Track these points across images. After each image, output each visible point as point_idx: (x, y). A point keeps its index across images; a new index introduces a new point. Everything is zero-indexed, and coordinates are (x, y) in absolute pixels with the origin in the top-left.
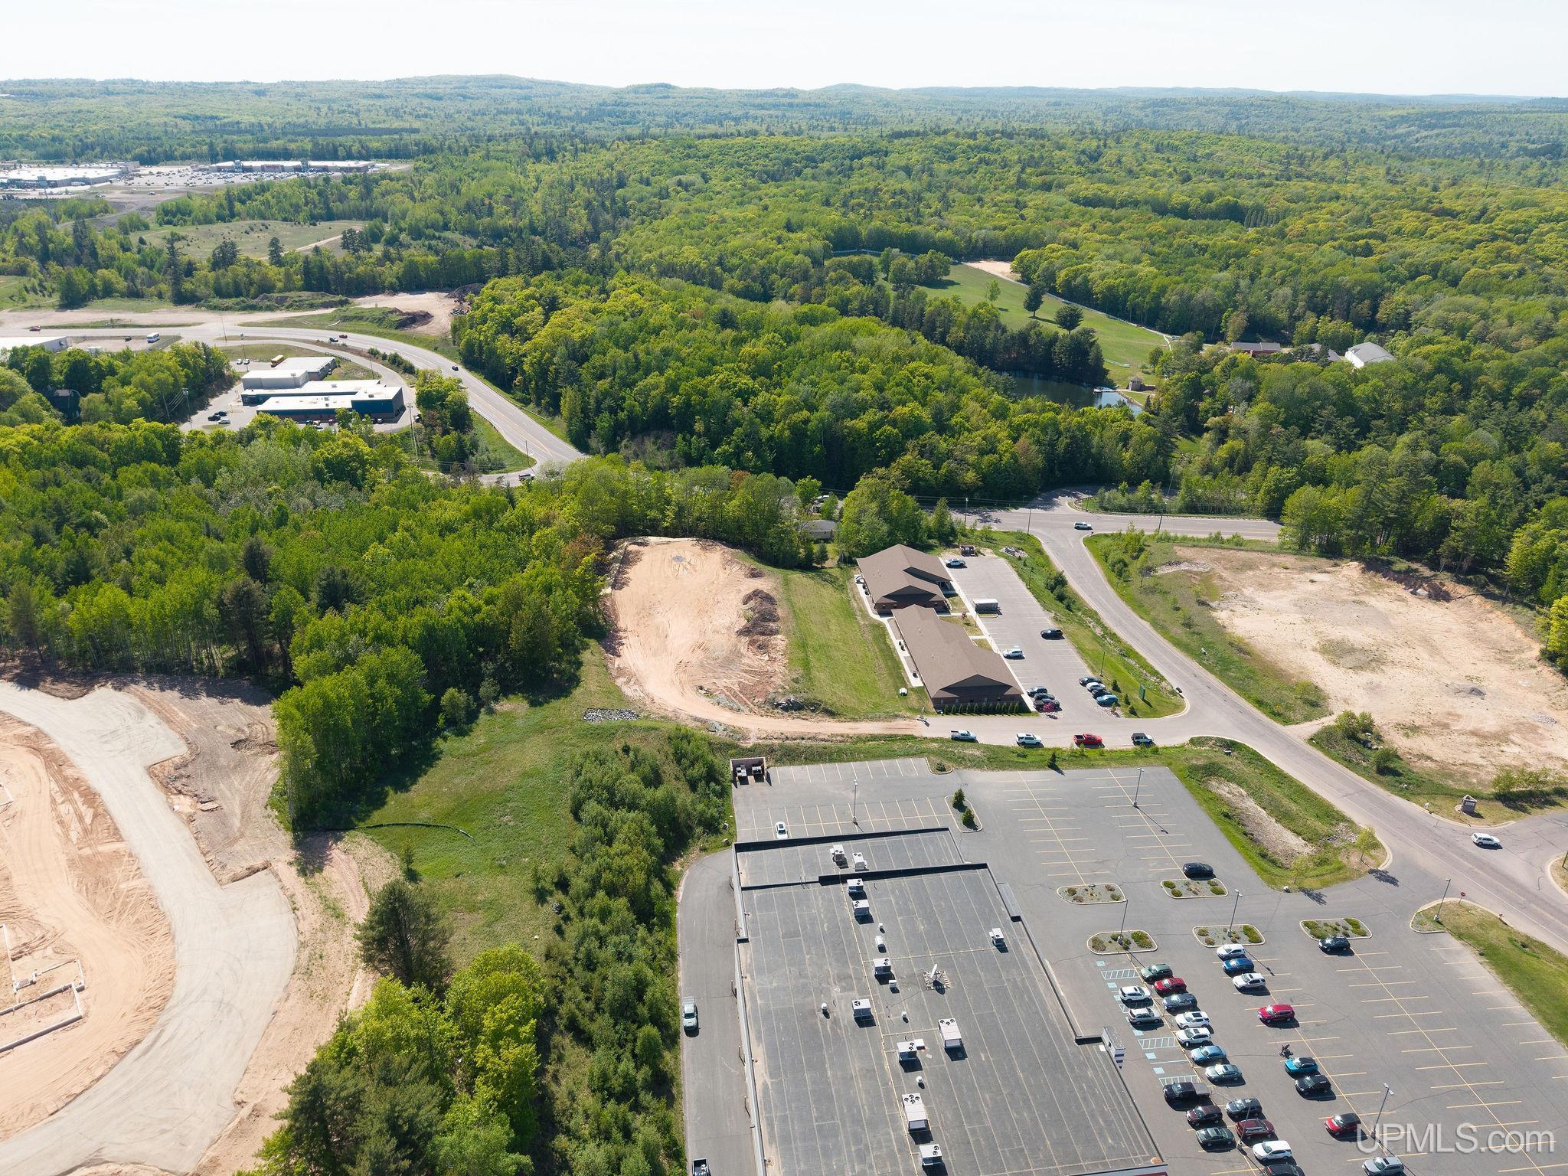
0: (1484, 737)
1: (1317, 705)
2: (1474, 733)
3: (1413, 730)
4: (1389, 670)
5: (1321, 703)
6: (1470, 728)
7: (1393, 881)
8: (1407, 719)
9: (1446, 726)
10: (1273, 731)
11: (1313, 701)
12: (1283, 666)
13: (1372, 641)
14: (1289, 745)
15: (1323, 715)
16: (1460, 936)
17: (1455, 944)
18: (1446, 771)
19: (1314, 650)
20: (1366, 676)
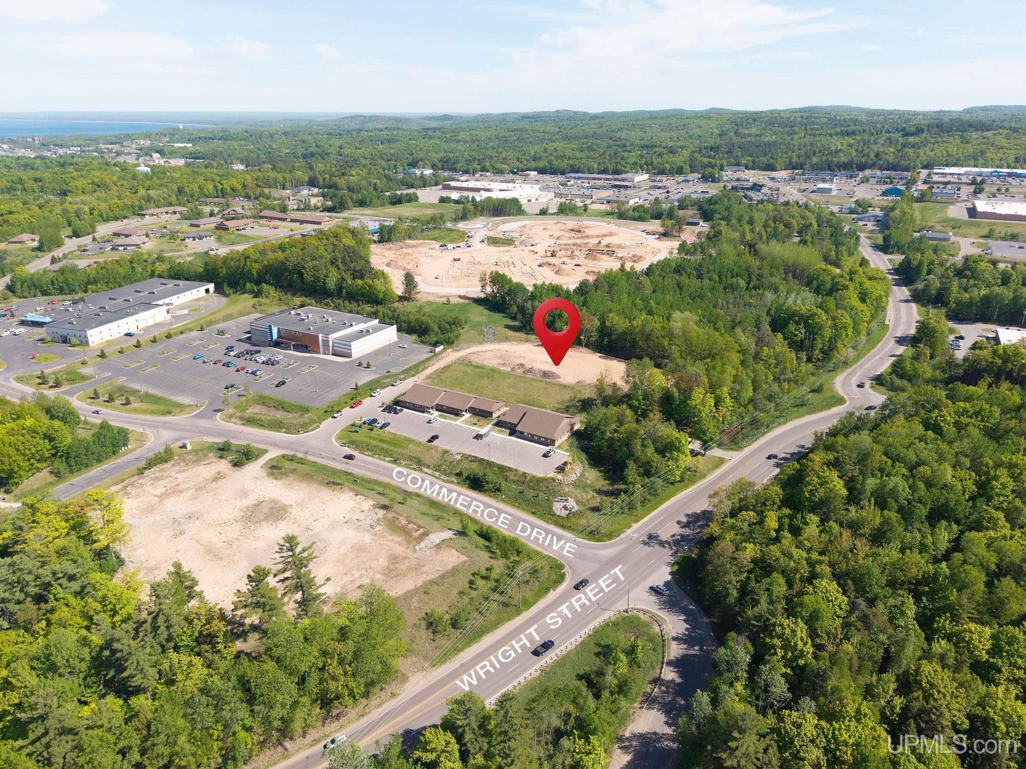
0: (174, 492)
1: (271, 468)
2: (181, 492)
3: (218, 477)
4: (239, 514)
5: (270, 470)
6: (183, 495)
7: (215, 411)
8: (221, 483)
9: (197, 490)
10: (286, 448)
11: (275, 469)
12: (303, 485)
13: (256, 533)
14: (276, 445)
15: (266, 464)
16: (190, 406)
17: (191, 403)
18: (197, 462)
19: (291, 506)
20: (251, 501)
